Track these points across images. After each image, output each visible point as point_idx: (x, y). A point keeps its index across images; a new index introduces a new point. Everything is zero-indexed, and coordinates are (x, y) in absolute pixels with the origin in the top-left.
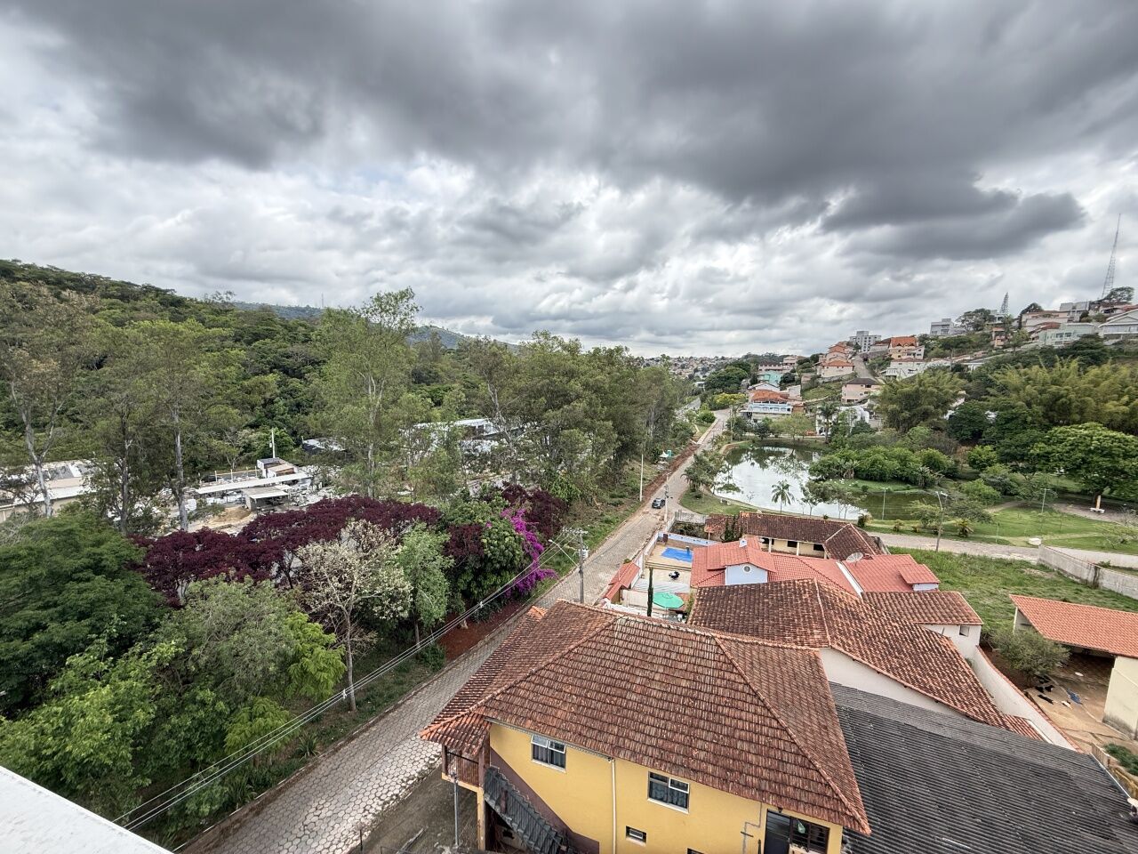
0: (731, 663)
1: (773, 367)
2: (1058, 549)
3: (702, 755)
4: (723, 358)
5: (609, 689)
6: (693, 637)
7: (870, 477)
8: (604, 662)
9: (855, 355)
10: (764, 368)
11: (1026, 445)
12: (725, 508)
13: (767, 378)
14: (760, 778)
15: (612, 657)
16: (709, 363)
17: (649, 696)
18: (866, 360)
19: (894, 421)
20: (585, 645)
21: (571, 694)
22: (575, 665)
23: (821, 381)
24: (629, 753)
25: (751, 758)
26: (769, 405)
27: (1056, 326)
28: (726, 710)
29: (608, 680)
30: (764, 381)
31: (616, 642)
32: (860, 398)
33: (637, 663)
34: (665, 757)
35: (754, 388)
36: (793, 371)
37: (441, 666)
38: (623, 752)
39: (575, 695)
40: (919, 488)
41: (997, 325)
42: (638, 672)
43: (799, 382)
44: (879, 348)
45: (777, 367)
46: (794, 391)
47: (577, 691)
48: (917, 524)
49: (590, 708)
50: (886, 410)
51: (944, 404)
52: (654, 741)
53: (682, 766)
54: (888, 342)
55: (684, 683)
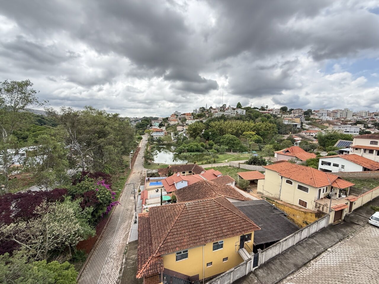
0: (220, 205)
1: (156, 121)
2: (232, 162)
3: (226, 231)
4: (136, 118)
5: (195, 226)
6: (208, 201)
7: (191, 151)
8: (189, 218)
9: (177, 118)
10: (153, 121)
11: (219, 140)
12: (159, 166)
13: (155, 124)
14: (239, 229)
15: (190, 216)
16: (132, 119)
17: (206, 222)
18: (180, 119)
19: (191, 135)
20: (181, 216)
21: (185, 233)
22: (181, 223)
23: (170, 125)
24: (209, 240)
25: (235, 225)
26: (158, 133)
27: (217, 112)
28: (225, 217)
29: (193, 223)
30: (154, 125)
31: (189, 211)
32: (181, 130)
33: (198, 215)
34: (218, 236)
35: (152, 128)
36: (162, 122)
37: (85, 258)
38: (208, 241)
39: (186, 232)
40: (201, 152)
41: (206, 111)
42: (200, 217)
43: (164, 126)
44: (183, 116)
45: (157, 121)
46: (164, 128)
47: (186, 231)
48: (206, 161)
49: (193, 234)
50: (190, 133)
51: (201, 131)
52: (213, 233)
53: (223, 236)
54: (184, 114)
55: (212, 215)
